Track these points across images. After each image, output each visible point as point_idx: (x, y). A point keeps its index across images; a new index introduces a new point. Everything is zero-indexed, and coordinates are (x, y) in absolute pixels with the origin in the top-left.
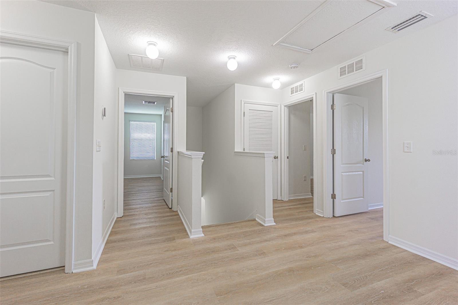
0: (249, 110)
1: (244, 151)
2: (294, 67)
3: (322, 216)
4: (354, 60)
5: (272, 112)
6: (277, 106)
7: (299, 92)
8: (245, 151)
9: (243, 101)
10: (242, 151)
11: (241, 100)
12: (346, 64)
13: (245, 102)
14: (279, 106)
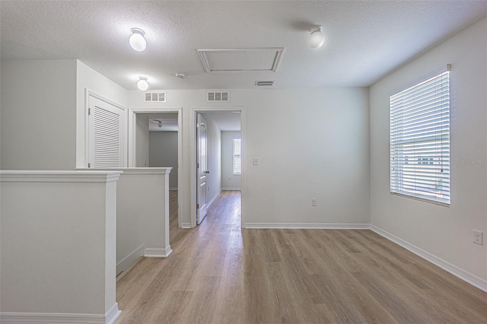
0: (95, 107)
1: (89, 167)
2: (182, 77)
3: (190, 228)
4: (221, 91)
5: (119, 115)
6: (124, 110)
7: (158, 101)
8: (91, 168)
9: (89, 91)
10: (87, 168)
11: (85, 89)
12: (215, 91)
13: (90, 94)
14: (126, 110)
